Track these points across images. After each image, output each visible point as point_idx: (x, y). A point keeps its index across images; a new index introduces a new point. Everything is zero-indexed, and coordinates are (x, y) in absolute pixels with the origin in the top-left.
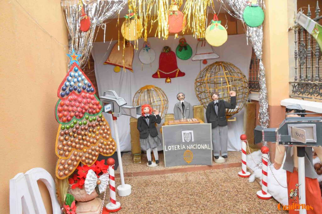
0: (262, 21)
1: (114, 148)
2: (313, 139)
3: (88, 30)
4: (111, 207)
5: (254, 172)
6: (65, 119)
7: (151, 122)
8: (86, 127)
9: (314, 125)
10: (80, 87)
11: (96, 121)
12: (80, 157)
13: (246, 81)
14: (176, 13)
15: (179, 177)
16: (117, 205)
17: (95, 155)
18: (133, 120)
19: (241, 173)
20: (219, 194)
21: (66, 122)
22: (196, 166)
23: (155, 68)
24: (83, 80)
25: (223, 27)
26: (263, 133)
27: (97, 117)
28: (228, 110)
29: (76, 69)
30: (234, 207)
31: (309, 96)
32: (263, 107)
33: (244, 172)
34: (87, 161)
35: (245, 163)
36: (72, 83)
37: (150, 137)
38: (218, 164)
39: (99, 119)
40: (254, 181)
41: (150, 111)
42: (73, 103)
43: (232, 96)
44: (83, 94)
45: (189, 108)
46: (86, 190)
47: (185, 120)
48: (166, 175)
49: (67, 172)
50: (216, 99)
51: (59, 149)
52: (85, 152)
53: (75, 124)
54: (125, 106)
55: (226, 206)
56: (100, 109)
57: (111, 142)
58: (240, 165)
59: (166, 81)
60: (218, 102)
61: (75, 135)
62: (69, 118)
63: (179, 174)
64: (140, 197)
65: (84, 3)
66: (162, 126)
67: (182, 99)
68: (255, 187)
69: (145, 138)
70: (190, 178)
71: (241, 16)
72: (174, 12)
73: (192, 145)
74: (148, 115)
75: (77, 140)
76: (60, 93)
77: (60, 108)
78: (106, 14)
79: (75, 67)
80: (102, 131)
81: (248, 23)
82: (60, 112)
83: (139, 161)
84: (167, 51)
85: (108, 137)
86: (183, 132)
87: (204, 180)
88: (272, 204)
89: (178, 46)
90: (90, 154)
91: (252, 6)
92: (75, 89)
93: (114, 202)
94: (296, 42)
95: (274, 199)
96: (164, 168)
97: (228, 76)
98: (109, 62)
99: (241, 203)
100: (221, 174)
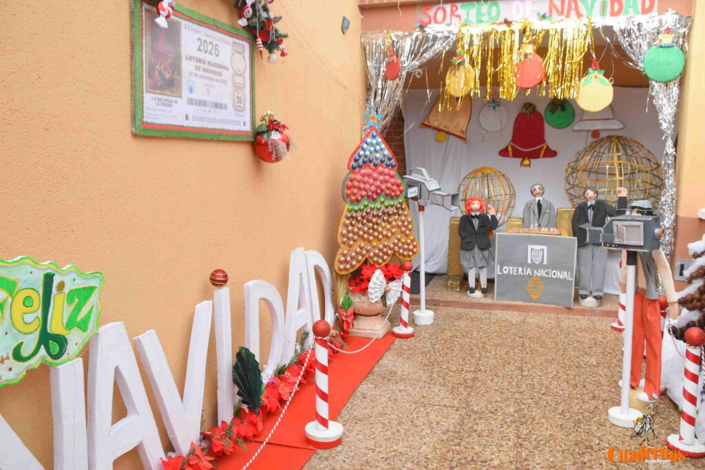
0: (680, 72)
1: (415, 250)
3: (396, 78)
4: (400, 330)
6: (353, 198)
7: (482, 226)
8: (380, 214)
9: (640, 223)
10: (377, 159)
11: (394, 208)
12: (368, 251)
14: (530, 56)
15: (513, 316)
16: (409, 330)
17: (386, 254)
18: (453, 221)
19: (616, 325)
21: (355, 203)
22: (545, 305)
23: (506, 139)
24: (382, 151)
25: (606, 80)
27: (396, 203)
29: (375, 134)
30: (577, 358)
33: (620, 324)
34: (375, 259)
35: (624, 308)
36: (368, 153)
37: (476, 250)
38: (584, 308)
39: (399, 206)
41: (481, 207)
42: (366, 179)
43: (620, 195)
44: (380, 169)
45: (550, 210)
46: (370, 296)
47: (536, 228)
48: (494, 312)
49: (348, 266)
50: (591, 198)
51: (343, 235)
52: (374, 247)
53: (366, 206)
54: (437, 192)
56: (401, 192)
57: (412, 241)
58: (615, 314)
59: (522, 164)
60: (594, 203)
61: (365, 221)
62: (359, 198)
63: (515, 313)
64: (445, 329)
65: (394, 39)
66: (497, 233)
67: (539, 194)
69: (468, 250)
70: (530, 320)
71: (640, 64)
72: (526, 56)
73: (542, 271)
74: (478, 214)
75: (366, 229)
76: (352, 164)
77: (350, 184)
78: (424, 55)
79: (373, 131)
80: (400, 223)
82: (348, 188)
83: (456, 288)
84: (528, 111)
85: (408, 232)
86: (530, 247)
87: (550, 325)
89: (549, 104)
90: (380, 250)
91: (661, 47)
92: (371, 161)
93: (405, 325)
96: (493, 301)
97: (621, 162)
98: (428, 123)
99: (592, 356)
100: (584, 322)
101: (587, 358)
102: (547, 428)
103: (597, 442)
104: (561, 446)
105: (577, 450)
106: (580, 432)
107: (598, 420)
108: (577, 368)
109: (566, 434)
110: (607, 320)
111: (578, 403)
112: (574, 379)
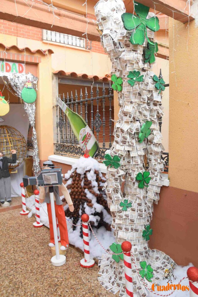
0: (35, 99)
2: (56, 181)
5: (31, 210)
9: (56, 173)
13: (24, 141)
19: (22, 212)
20: (6, 230)
25: (6, 101)
26: (29, 180)
28: (11, 165)
30: (17, 236)
31: (65, 154)
32: (36, 162)
33: (24, 211)
35: (25, 204)
38: (4, 208)
40: (32, 216)
43: (13, 153)
50: (1, 156)
55: (10, 237)
58: (21, 207)
60: (2, 158)
68: (33, 220)
71: (20, 95)
81: (24, 100)
88: (43, 229)
91: (28, 88)
94: (57, 116)
95: (45, 226)
97: (10, 138)
99: (22, 233)
100: (6, 215)
101: (21, 235)
102: (31, 285)
103: (57, 280)
104: (44, 292)
105: (53, 290)
106: (46, 279)
107: (49, 267)
108: (20, 242)
109: (41, 283)
110: (16, 211)
111: (34, 262)
112: (23, 249)
